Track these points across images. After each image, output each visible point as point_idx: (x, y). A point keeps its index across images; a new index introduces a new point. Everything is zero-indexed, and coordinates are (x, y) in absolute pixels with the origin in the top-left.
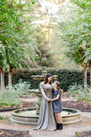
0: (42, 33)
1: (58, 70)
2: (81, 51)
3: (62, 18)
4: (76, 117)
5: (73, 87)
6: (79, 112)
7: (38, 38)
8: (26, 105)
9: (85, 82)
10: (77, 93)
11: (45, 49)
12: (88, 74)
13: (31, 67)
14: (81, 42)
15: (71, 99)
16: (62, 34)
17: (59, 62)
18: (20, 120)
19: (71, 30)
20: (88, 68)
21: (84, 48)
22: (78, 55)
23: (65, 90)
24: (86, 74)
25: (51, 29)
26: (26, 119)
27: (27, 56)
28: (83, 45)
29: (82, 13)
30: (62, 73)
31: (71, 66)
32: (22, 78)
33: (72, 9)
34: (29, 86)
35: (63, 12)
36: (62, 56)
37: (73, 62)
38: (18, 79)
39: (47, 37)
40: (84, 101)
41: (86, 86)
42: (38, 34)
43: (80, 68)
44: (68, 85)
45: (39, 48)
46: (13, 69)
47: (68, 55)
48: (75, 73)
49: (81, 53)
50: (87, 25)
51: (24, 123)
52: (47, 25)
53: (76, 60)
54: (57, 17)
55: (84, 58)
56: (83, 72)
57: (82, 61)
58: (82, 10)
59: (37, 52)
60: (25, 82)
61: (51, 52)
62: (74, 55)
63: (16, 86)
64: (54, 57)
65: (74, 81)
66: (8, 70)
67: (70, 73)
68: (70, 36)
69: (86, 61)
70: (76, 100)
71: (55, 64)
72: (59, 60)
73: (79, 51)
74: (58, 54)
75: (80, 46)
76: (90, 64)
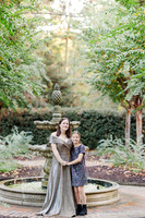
0: (54, 47)
1: (80, 113)
2: (121, 80)
3: (89, 21)
4: (111, 194)
5: (106, 143)
6: (116, 186)
7: (46, 55)
8: (24, 171)
9: (128, 134)
10: (113, 152)
11: (59, 75)
12: (133, 121)
13: (34, 105)
14: (121, 65)
15: (103, 162)
16: (88, 50)
17: (82, 98)
18: (13, 198)
19: (105, 43)
21: (127, 75)
22: (116, 86)
23: (93, 147)
25: (69, 41)
27: (26, 86)
28: (125, 70)
29: (124, 14)
30: (88, 118)
31: (104, 105)
32: (18, 124)
33: (107, 7)
34: (30, 138)
35: (91, 11)
36: (88, 89)
37: (107, 99)
38: (10, 127)
39: (63, 55)
40: (125, 167)
41: (128, 140)
42: (47, 49)
43: (120, 110)
44: (99, 139)
45: (48, 74)
47: (98, 86)
48: (110, 117)
49: (121, 83)
50: (132, 35)
51: (20, 202)
52: (63, 33)
53: (111, 96)
54: (81, 19)
55: (126, 92)
56: (124, 115)
57: (122, 97)
58: (124, 9)
59: (44, 80)
60: (23, 132)
61: (69, 80)
62: (108, 87)
63: (7, 138)
64: (75, 90)
65: (108, 132)
67: (101, 118)
68: (103, 53)
69: (129, 97)
70: (110, 165)
71: (75, 102)
72: (83, 94)
73: (118, 79)
74: (82, 84)
75: (120, 71)
76: (136, 102)
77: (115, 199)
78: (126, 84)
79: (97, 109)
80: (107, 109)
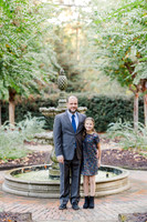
0: (65, 37)
1: (90, 97)
2: (129, 65)
5: (115, 126)
7: (56, 43)
8: (34, 157)
9: (136, 117)
10: (123, 136)
11: (69, 63)
12: (141, 104)
13: (46, 92)
14: (128, 50)
16: (96, 37)
18: (19, 189)
19: (111, 28)
20: (140, 94)
21: (133, 59)
22: (124, 71)
23: (103, 130)
24: (137, 104)
25: (80, 31)
26: (30, 187)
28: (132, 55)
30: (98, 102)
31: (111, 89)
34: (42, 123)
36: (97, 74)
37: (116, 84)
39: (73, 44)
41: (136, 123)
42: (58, 38)
43: (128, 94)
44: (108, 122)
45: (59, 61)
46: (17, 97)
47: (106, 71)
48: (119, 101)
49: (128, 68)
53: (119, 80)
55: (134, 76)
56: (132, 99)
57: (130, 81)
59: (56, 67)
60: (35, 118)
61: (78, 67)
62: (116, 72)
64: (85, 76)
65: (117, 115)
66: (7, 98)
67: (110, 102)
69: (136, 81)
70: (120, 149)
71: (86, 87)
72: (93, 80)
73: (126, 64)
74: (91, 70)
75: (127, 56)
76: (144, 86)
77: (126, 187)
78: (133, 68)
79: (105, 94)
80: (116, 94)
